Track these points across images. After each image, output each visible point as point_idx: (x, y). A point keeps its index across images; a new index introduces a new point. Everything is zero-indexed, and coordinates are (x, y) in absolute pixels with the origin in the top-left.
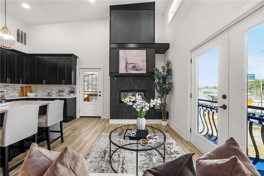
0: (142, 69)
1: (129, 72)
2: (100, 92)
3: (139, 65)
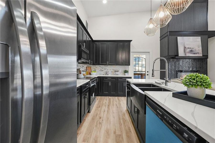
0: (198, 53)
1: (188, 56)
2: (148, 72)
3: (195, 49)
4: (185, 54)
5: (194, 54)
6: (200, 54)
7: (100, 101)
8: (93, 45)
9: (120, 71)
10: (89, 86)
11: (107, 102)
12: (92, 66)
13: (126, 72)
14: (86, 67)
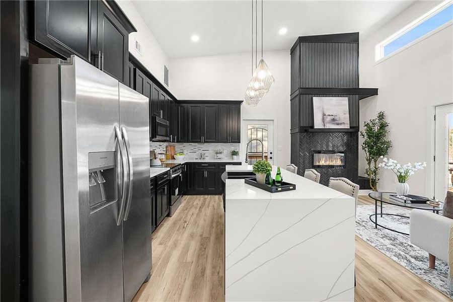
0: (344, 123)
1: (328, 128)
2: (271, 153)
3: (340, 117)
4: (324, 125)
5: (338, 124)
6: (346, 125)
7: (188, 202)
8: (178, 108)
9: (225, 152)
10: (168, 176)
11: (200, 203)
12: (176, 144)
13: (234, 153)
14: (165, 147)
